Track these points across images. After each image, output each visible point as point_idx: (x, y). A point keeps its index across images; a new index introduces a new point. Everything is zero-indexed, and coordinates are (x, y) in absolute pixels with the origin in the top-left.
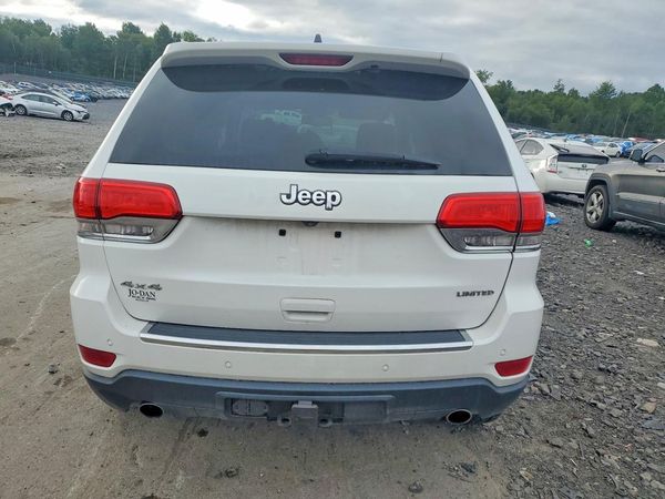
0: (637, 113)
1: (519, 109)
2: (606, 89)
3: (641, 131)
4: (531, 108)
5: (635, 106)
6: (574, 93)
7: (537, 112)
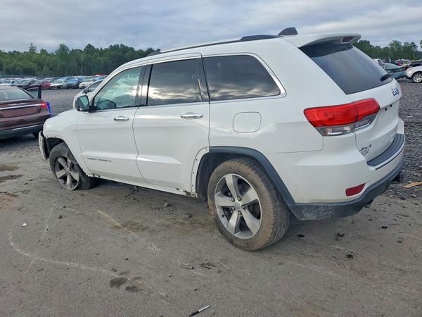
0: (85, 60)
1: (11, 65)
2: (63, 48)
3: (90, 71)
4: (21, 63)
5: (83, 57)
6: (43, 52)
7: (26, 66)
